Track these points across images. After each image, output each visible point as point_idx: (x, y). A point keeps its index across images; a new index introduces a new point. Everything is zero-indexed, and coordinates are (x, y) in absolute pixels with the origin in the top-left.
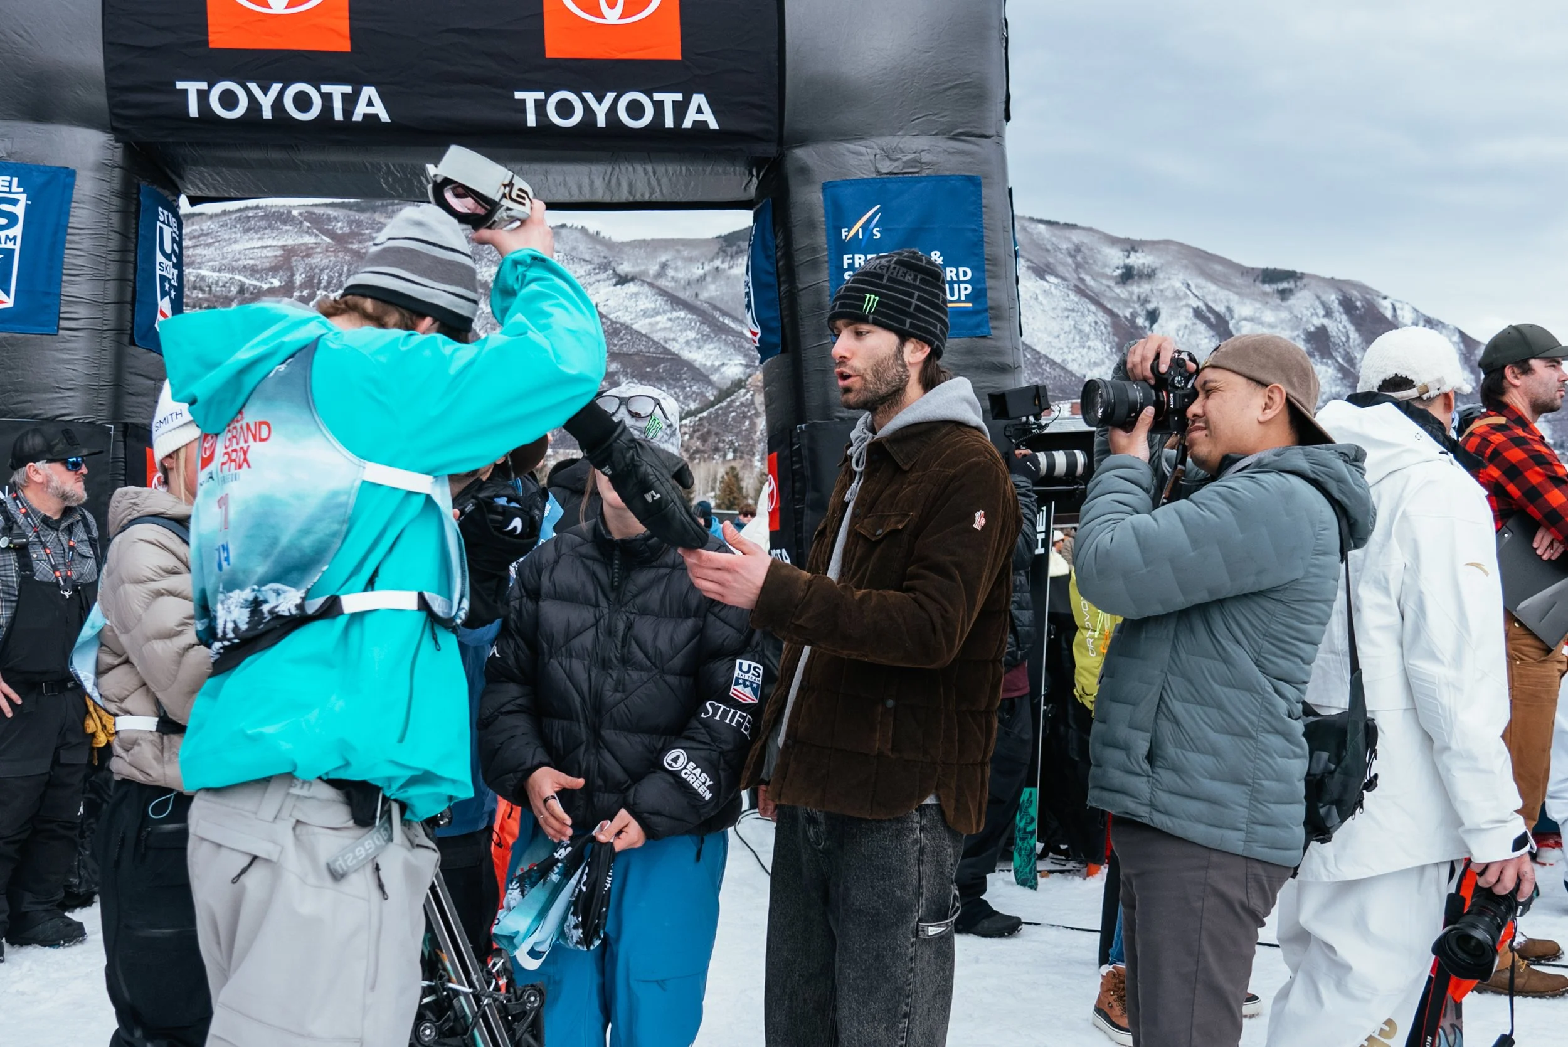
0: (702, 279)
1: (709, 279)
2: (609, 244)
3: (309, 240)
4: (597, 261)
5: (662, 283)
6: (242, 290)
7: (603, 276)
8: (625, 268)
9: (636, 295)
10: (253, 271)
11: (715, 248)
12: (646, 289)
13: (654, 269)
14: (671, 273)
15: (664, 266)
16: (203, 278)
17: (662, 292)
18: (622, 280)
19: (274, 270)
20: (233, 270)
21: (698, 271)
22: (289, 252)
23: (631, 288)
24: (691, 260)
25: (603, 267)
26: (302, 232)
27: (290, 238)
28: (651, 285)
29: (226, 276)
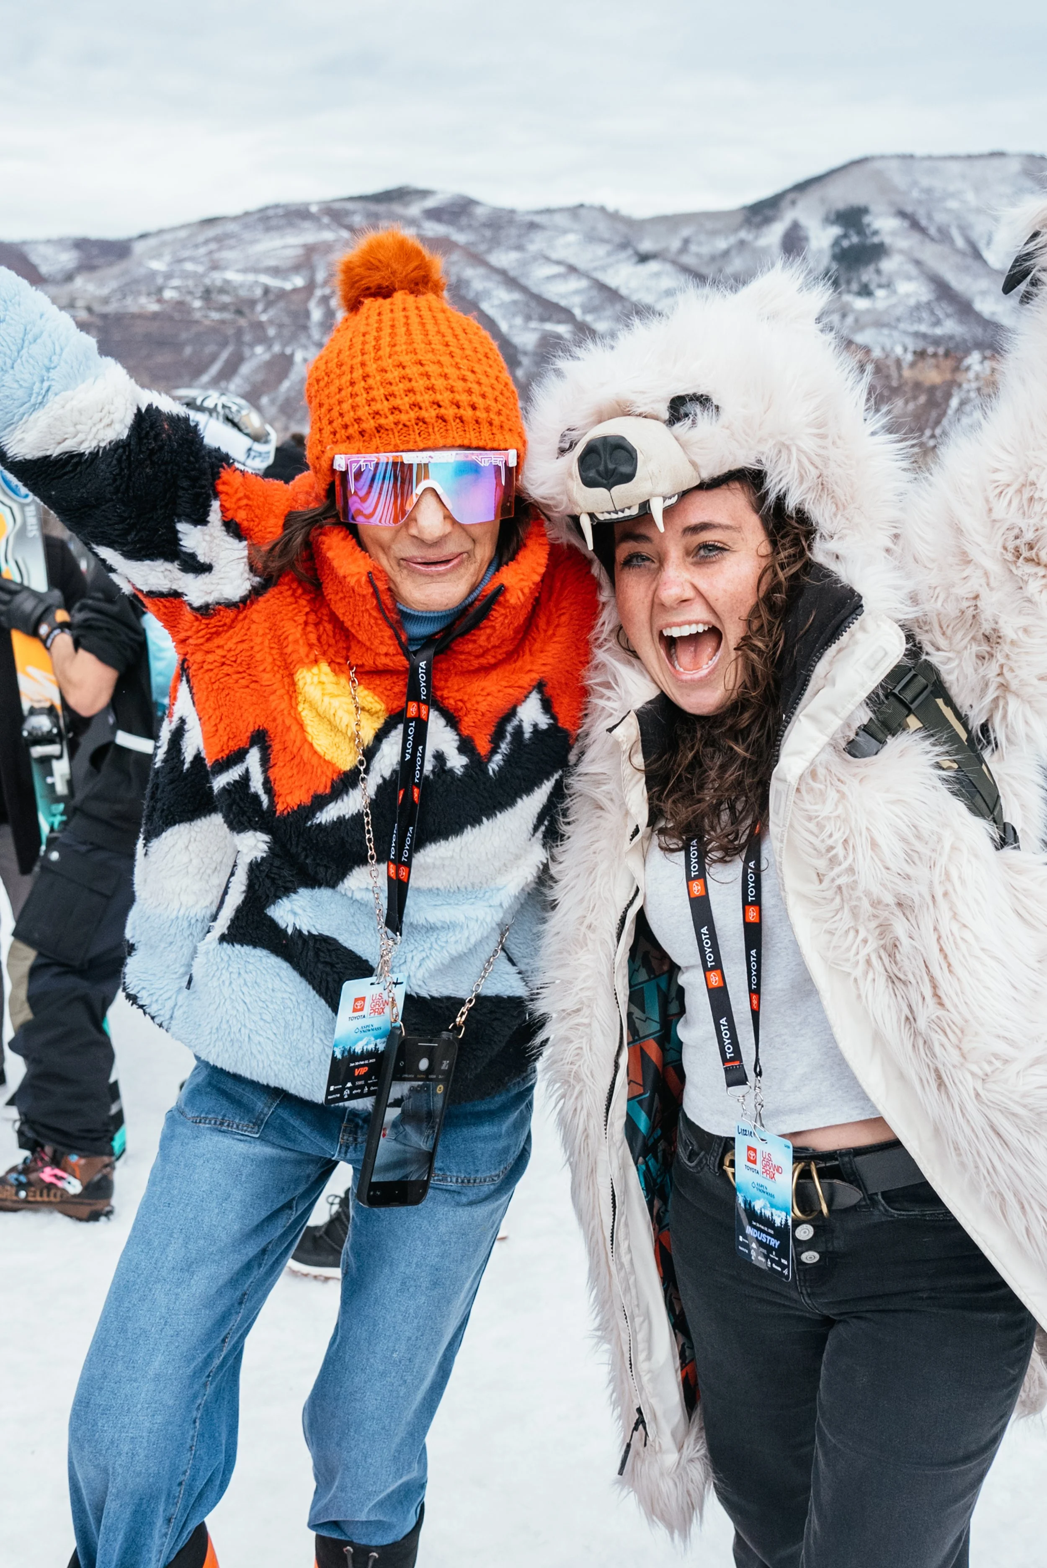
0: (726, 254)
1: (733, 253)
2: (629, 222)
3: (328, 236)
4: (617, 239)
5: (688, 260)
6: (267, 291)
7: (623, 255)
8: (646, 245)
9: (657, 275)
10: (275, 271)
11: (740, 218)
12: (668, 267)
13: (675, 244)
14: (693, 248)
15: (686, 242)
16: (227, 282)
17: (686, 270)
18: (644, 258)
19: (296, 268)
20: (256, 270)
21: (722, 244)
22: (310, 250)
23: (653, 266)
24: (714, 233)
25: (624, 245)
26: (322, 227)
27: (310, 235)
28: (674, 263)
29: (250, 278)
